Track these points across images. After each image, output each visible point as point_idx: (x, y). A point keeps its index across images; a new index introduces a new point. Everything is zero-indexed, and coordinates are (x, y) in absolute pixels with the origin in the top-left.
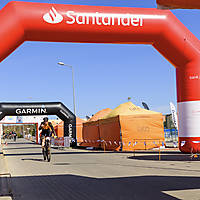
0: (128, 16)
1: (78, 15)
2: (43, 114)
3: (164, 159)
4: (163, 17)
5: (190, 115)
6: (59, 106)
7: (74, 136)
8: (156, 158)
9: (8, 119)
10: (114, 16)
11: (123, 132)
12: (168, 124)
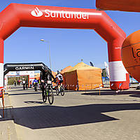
0: (80, 13)
1: (52, 12)
2: (32, 70)
3: (102, 94)
5: (115, 69)
10: (72, 13)
11: (79, 79)
12: (104, 74)
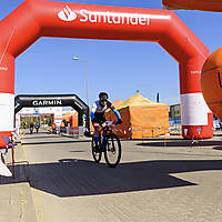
4: (168, 17)
6: (74, 98)
7: (88, 126)
8: (162, 145)
9: (25, 111)
12: (172, 114)
